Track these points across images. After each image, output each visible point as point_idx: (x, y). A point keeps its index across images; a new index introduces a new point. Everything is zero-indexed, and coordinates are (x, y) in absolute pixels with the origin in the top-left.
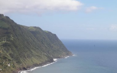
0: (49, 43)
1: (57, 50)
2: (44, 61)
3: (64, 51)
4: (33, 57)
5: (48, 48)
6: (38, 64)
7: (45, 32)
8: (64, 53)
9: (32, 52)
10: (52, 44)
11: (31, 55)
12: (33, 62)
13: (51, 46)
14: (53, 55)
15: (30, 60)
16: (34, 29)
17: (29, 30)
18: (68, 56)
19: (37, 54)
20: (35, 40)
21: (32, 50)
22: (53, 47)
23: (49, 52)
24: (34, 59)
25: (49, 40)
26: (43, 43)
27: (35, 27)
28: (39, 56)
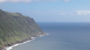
0: (28, 25)
1: (34, 30)
2: (24, 39)
3: (40, 32)
4: (15, 36)
5: (27, 29)
6: (20, 41)
7: (25, 17)
8: (40, 33)
9: (14, 32)
10: (30, 26)
11: (14, 34)
12: (16, 40)
13: (29, 27)
14: (31, 35)
15: (13, 39)
16: (16, 15)
17: (12, 15)
18: (43, 35)
19: (19, 34)
20: (17, 23)
21: (15, 31)
22: (31, 28)
23: (28, 32)
24: (17, 37)
25: (28, 23)
26: (23, 25)
27: (17, 13)
28: (21, 35)
